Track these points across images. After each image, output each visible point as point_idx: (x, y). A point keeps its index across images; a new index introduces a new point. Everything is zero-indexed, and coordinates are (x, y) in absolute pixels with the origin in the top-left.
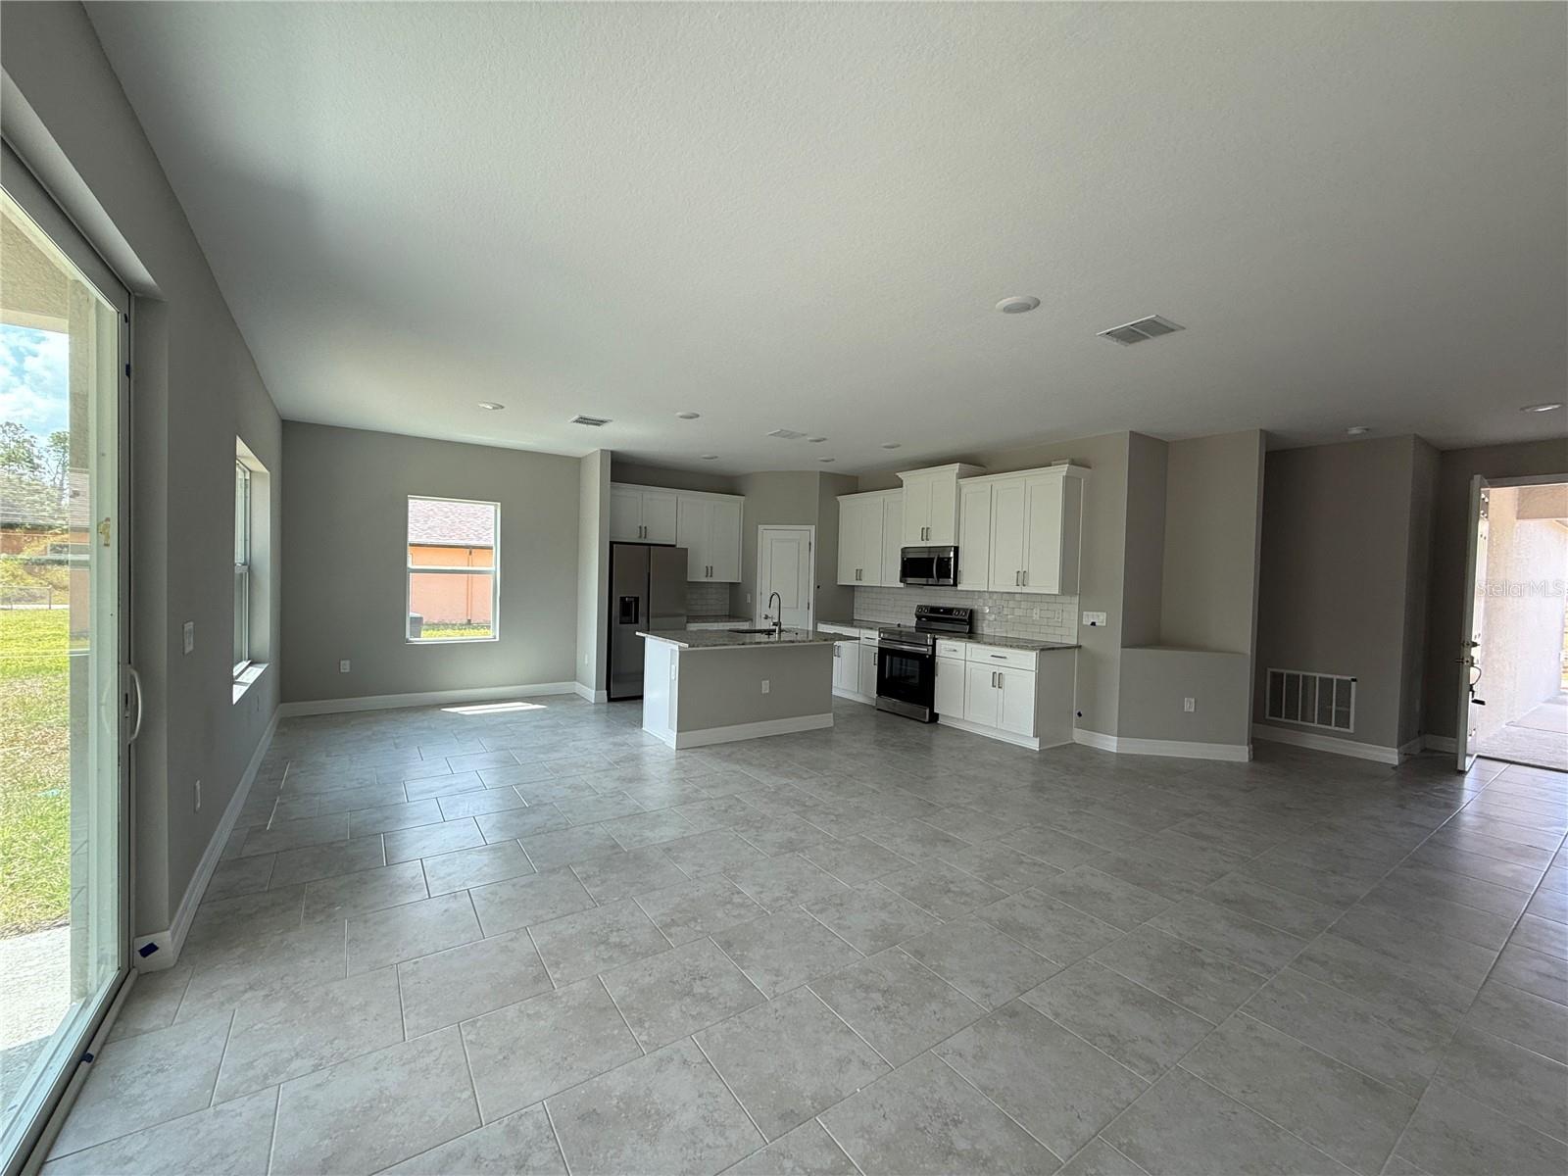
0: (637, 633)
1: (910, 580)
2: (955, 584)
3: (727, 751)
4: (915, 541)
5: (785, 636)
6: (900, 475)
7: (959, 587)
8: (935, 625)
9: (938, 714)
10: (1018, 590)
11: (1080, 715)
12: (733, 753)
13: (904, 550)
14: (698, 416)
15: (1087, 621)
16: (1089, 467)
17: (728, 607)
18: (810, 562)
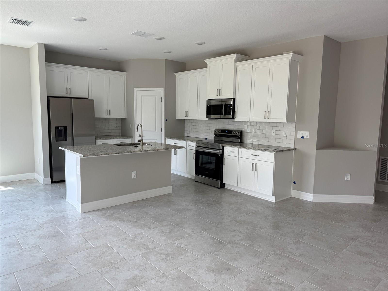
0: (60, 148)
1: (212, 116)
2: (233, 118)
3: (110, 212)
4: (213, 96)
5: (145, 147)
6: (206, 61)
7: (236, 120)
8: (224, 139)
9: (225, 184)
10: (265, 120)
11: (295, 183)
12: (114, 213)
13: (209, 101)
14: (85, 20)
15: (299, 136)
16: (302, 55)
17: (120, 131)
18: (161, 106)
